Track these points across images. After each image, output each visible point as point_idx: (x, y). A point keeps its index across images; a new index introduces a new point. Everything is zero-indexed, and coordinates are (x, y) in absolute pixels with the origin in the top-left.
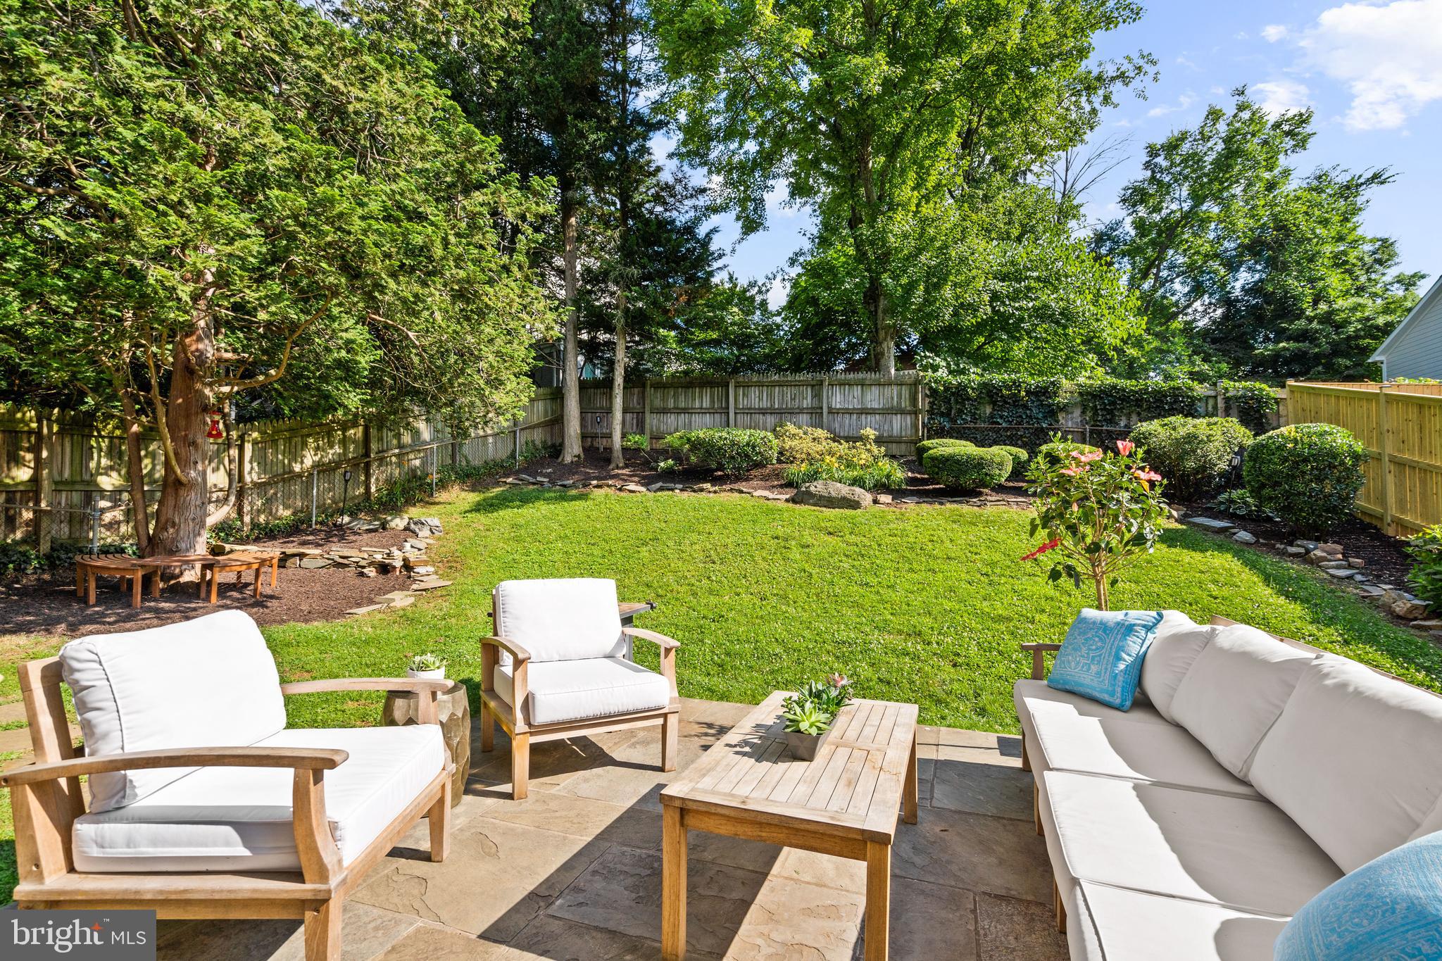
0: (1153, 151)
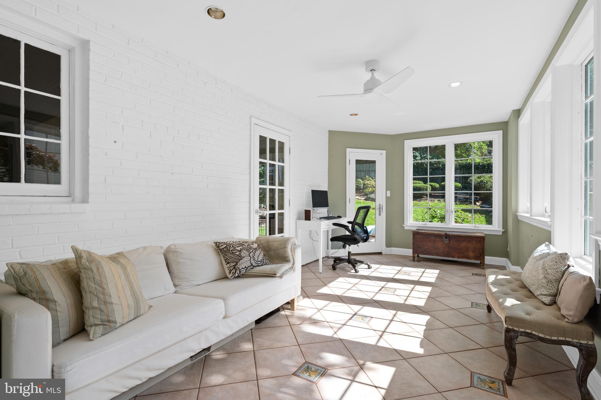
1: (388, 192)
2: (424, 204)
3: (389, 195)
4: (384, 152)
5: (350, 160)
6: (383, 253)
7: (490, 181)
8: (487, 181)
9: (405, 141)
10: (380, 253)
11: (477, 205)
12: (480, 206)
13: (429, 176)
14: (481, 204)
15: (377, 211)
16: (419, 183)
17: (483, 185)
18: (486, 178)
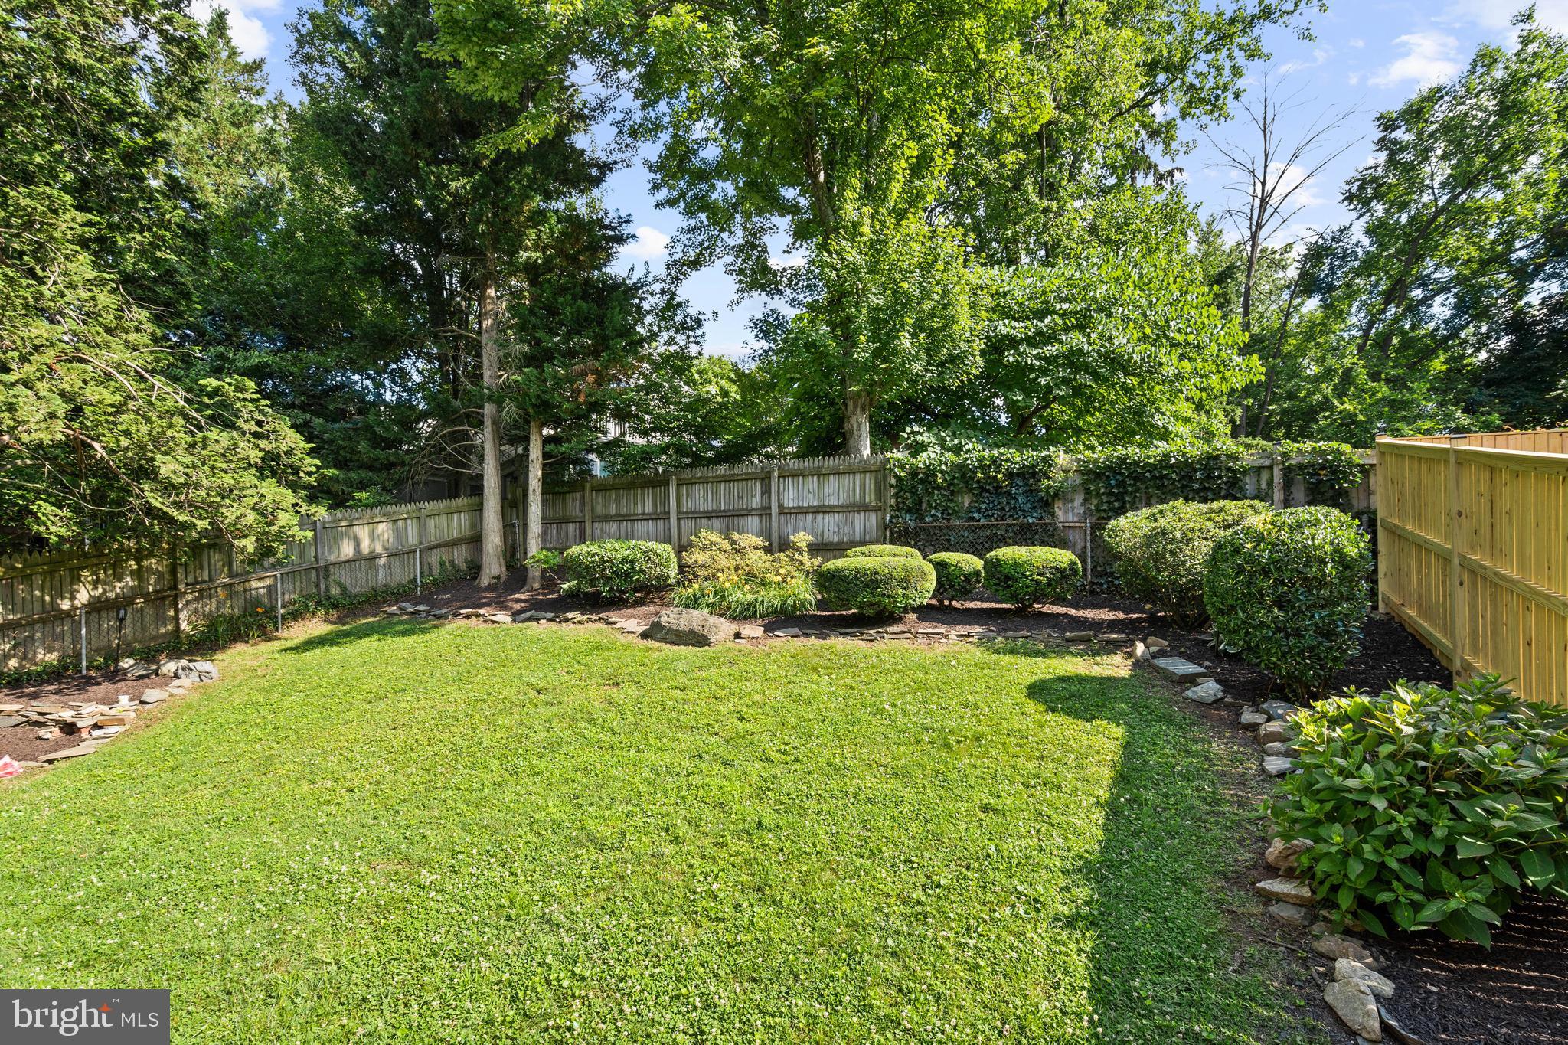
0: (1387, 124)
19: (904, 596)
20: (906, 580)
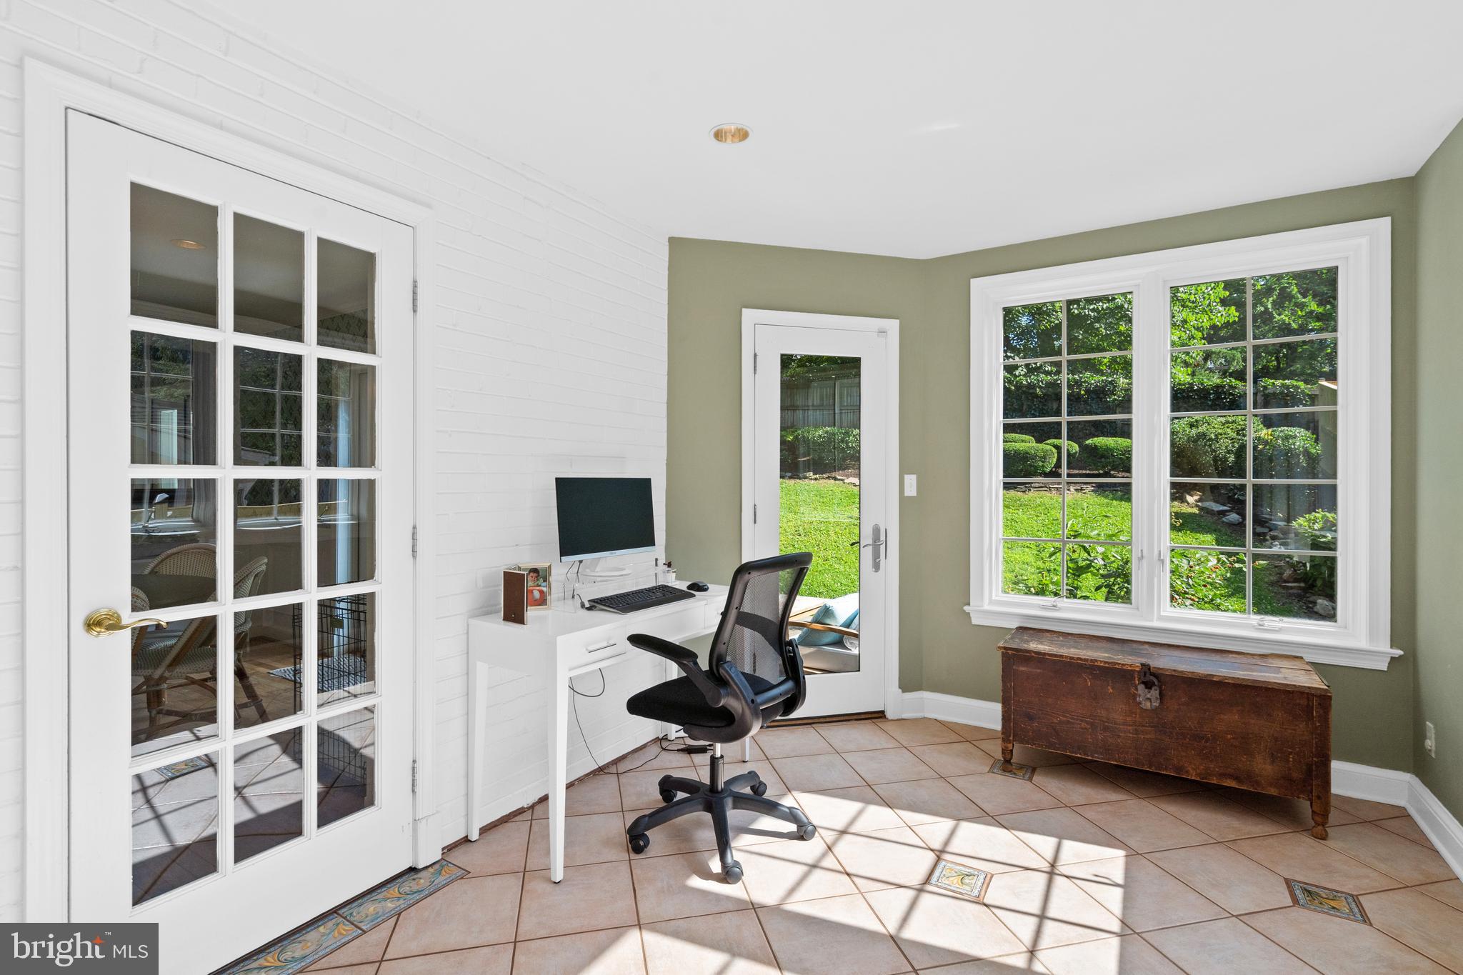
1: (907, 477)
2: (1038, 501)
3: (911, 490)
4: (893, 325)
5: (755, 355)
6: (889, 715)
7: (1225, 434)
8: (1216, 435)
9: (971, 280)
10: (880, 715)
11: (1188, 504)
12: (1197, 506)
13: (1065, 418)
14: (1200, 500)
15: (867, 554)
16: (1023, 441)
17: (1205, 445)
18: (1214, 427)
19: (1043, 466)
20: (1044, 457)
